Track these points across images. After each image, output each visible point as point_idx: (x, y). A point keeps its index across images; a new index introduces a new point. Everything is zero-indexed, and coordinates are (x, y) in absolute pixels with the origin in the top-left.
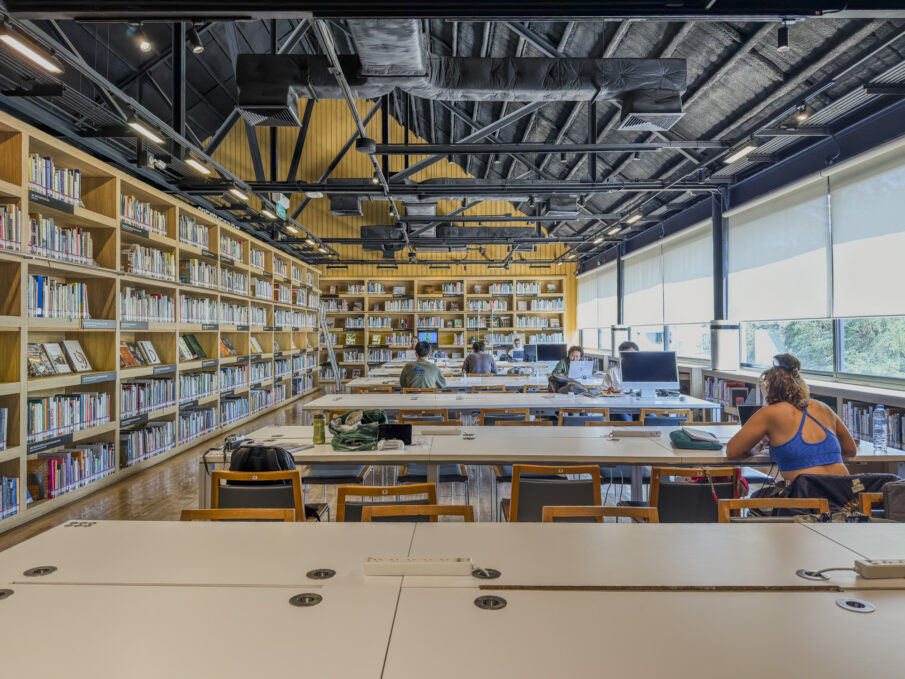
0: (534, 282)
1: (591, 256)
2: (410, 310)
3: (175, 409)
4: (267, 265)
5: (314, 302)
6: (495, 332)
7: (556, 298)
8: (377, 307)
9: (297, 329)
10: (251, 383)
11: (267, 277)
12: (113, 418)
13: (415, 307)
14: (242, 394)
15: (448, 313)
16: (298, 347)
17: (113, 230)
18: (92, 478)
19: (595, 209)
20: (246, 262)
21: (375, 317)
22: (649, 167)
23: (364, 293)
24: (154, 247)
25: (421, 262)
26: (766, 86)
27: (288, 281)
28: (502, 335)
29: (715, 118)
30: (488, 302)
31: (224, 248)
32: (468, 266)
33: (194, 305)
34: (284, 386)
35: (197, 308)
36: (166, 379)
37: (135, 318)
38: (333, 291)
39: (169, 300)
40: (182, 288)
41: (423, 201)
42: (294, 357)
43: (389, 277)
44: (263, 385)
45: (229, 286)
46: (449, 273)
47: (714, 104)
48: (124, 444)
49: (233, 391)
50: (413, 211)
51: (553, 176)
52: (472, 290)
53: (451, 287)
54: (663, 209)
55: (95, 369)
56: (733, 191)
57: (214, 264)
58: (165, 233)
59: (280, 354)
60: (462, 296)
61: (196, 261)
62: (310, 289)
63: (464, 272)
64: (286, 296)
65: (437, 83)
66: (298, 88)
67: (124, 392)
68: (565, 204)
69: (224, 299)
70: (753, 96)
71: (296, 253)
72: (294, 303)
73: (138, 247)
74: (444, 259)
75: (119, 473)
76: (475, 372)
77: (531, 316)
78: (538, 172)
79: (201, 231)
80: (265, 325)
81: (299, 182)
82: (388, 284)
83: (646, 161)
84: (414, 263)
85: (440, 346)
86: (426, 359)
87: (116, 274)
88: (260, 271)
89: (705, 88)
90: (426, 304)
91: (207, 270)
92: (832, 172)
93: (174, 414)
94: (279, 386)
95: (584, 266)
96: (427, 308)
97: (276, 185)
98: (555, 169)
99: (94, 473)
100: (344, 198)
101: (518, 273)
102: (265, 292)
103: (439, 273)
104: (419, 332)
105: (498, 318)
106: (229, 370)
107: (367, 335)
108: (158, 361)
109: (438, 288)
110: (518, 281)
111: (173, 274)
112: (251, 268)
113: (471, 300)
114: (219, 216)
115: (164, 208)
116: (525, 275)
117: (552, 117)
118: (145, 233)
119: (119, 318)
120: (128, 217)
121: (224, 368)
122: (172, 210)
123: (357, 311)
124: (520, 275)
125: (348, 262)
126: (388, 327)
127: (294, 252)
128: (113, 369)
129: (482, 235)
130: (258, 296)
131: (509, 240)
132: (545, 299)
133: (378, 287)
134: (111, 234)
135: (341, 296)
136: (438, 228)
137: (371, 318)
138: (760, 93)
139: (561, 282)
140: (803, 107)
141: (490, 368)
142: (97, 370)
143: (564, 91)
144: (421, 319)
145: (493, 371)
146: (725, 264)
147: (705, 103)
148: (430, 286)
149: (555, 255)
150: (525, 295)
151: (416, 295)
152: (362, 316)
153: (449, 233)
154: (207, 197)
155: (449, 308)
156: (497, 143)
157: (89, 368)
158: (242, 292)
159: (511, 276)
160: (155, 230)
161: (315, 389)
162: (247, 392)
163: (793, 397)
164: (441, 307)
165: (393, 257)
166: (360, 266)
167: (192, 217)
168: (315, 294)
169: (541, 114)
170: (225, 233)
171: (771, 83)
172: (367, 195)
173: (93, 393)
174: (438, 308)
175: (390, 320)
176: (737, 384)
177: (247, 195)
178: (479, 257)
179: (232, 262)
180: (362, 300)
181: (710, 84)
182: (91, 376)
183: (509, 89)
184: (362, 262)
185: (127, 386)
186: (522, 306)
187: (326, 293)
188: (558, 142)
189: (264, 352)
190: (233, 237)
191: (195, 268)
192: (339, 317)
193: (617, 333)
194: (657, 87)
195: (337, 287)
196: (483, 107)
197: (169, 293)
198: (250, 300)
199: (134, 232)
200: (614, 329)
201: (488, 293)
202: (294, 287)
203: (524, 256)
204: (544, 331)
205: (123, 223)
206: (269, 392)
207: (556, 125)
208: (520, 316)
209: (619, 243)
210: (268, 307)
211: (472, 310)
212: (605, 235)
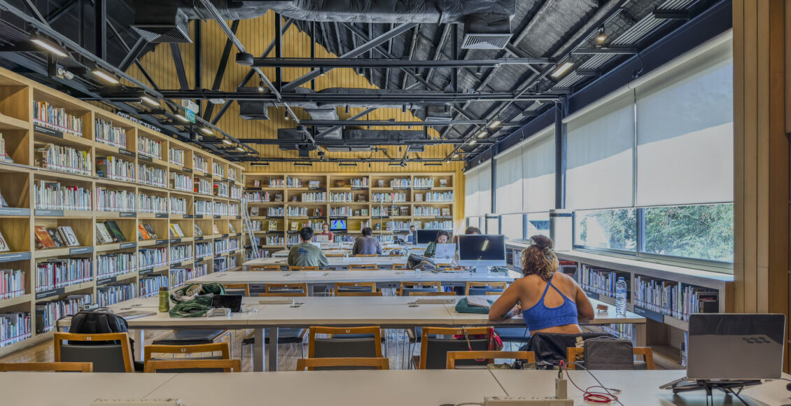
0: (428, 178)
1: (474, 156)
2: (324, 201)
3: (93, 284)
4: (187, 161)
5: (237, 194)
6: (395, 220)
7: (447, 191)
8: (295, 199)
9: (219, 217)
10: (170, 262)
11: (187, 172)
12: (27, 291)
13: (327, 198)
14: (162, 271)
15: (356, 203)
16: (221, 232)
17: (25, 131)
18: (7, 342)
19: (473, 116)
20: (164, 159)
21: (293, 207)
22: (509, 80)
23: (283, 186)
24: (69, 146)
25: (332, 160)
26: (588, 11)
27: (209, 176)
28: (401, 222)
29: (553, 38)
30: (390, 194)
31: (142, 147)
32: (373, 164)
33: (112, 196)
34: (206, 266)
35: (115, 198)
36: (83, 259)
37: (50, 207)
38: (257, 184)
39: (85, 191)
40: (98, 181)
41: (321, 107)
42: (216, 240)
43: (305, 173)
44: (182, 265)
45: (148, 179)
46: (356, 170)
47: (550, 25)
48: (40, 314)
49: (152, 269)
50: (316, 116)
51: (438, 87)
52: (376, 184)
53: (358, 182)
54: (520, 117)
55: (12, 249)
56: (572, 101)
57: (133, 161)
58: (81, 134)
59: (201, 238)
60: (367, 189)
61: (113, 159)
62: (232, 182)
63: (369, 169)
64: (206, 189)
65: (304, 6)
66: (187, 10)
67: (39, 270)
68: (440, 111)
69: (143, 191)
70: (579, 19)
71: (222, 152)
72: (216, 195)
73: (52, 146)
74: (352, 157)
75: (36, 338)
76: (363, 253)
77: (426, 206)
78: (425, 84)
79: (118, 133)
80: (185, 213)
81: (204, 90)
82: (304, 179)
83: (506, 75)
84: (325, 161)
85: (349, 232)
86: (310, 242)
87: (31, 169)
88: (180, 166)
89: (541, 12)
90: (337, 195)
91: (124, 166)
92: (638, 84)
93: (92, 288)
94: (200, 265)
95: (470, 163)
96: (338, 199)
97: (184, 93)
98: (439, 81)
99: (9, 337)
100: (252, 104)
101: (415, 169)
102: (186, 185)
103: (348, 170)
104: (331, 219)
105: (398, 208)
106: (148, 252)
107: (287, 222)
108: (77, 243)
109: (348, 182)
110: (415, 177)
111: (90, 169)
112: (168, 164)
113: (375, 193)
114: (139, 119)
115: (80, 113)
116: (421, 172)
117: (430, 36)
118: (59, 134)
119: (33, 205)
120: (41, 120)
121: (143, 250)
122: (87, 114)
123: (278, 201)
124: (417, 172)
125: (268, 160)
126: (304, 216)
127: (219, 151)
128: (28, 250)
129: (382, 137)
130: (177, 188)
131: (400, 142)
132: (438, 192)
133: (296, 181)
134: (25, 134)
135: (263, 189)
136: (343, 131)
137: (290, 208)
138: (584, 17)
139: (451, 177)
140: (602, 29)
141: (375, 249)
142: (14, 251)
143: (412, 15)
144: (333, 209)
145: (378, 252)
146: (563, 162)
147: (543, 26)
148: (341, 181)
149: (446, 154)
150: (421, 189)
151: (329, 188)
152: (282, 206)
153: (353, 135)
154: (130, 104)
155: (356, 199)
156: (390, 58)
157: (7, 249)
158: (160, 185)
159: (409, 172)
160: (70, 131)
161: (238, 268)
162: (168, 270)
163: (541, 271)
164: (350, 198)
165: (308, 155)
166: (280, 163)
167: (108, 121)
168: (238, 187)
169: (420, 33)
170: (143, 135)
171: (590, 9)
172: (272, 102)
173: (8, 270)
174: (347, 199)
175: (306, 209)
176: (568, 263)
177: (159, 102)
178: (382, 156)
179: (151, 159)
180: (282, 192)
181: (544, 9)
182: (10, 255)
183: (366, 12)
184: (282, 160)
185: (42, 265)
186: (419, 197)
187: (249, 186)
188: (436, 58)
189: (186, 236)
190: (150, 137)
191: (112, 164)
192: (261, 207)
193: (489, 220)
194: (491, 11)
195: (260, 181)
196: (376, 26)
197: (86, 186)
198: (169, 192)
199: (47, 133)
200: (487, 217)
201: (389, 186)
202: (215, 181)
203: (420, 156)
204: (436, 219)
205: (36, 125)
206: (189, 270)
207: (434, 44)
208: (417, 207)
209: (493, 144)
210: (188, 198)
211: (375, 201)
212: (477, 138)
